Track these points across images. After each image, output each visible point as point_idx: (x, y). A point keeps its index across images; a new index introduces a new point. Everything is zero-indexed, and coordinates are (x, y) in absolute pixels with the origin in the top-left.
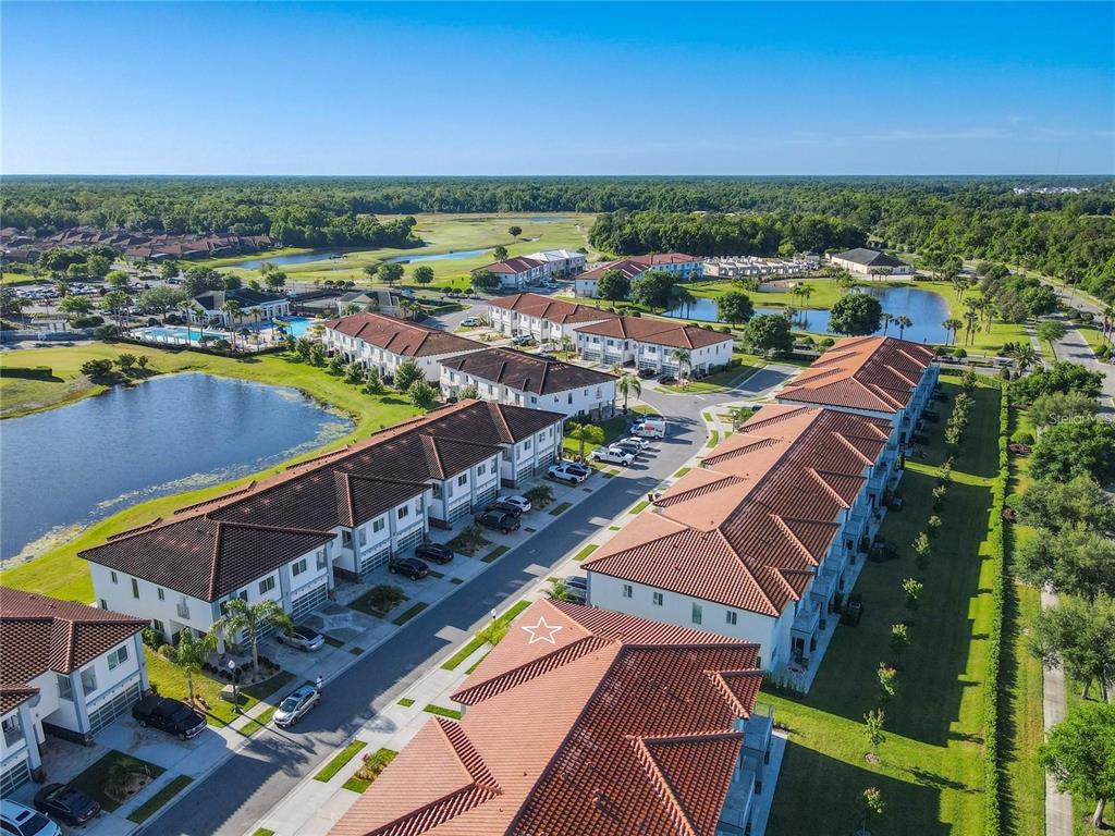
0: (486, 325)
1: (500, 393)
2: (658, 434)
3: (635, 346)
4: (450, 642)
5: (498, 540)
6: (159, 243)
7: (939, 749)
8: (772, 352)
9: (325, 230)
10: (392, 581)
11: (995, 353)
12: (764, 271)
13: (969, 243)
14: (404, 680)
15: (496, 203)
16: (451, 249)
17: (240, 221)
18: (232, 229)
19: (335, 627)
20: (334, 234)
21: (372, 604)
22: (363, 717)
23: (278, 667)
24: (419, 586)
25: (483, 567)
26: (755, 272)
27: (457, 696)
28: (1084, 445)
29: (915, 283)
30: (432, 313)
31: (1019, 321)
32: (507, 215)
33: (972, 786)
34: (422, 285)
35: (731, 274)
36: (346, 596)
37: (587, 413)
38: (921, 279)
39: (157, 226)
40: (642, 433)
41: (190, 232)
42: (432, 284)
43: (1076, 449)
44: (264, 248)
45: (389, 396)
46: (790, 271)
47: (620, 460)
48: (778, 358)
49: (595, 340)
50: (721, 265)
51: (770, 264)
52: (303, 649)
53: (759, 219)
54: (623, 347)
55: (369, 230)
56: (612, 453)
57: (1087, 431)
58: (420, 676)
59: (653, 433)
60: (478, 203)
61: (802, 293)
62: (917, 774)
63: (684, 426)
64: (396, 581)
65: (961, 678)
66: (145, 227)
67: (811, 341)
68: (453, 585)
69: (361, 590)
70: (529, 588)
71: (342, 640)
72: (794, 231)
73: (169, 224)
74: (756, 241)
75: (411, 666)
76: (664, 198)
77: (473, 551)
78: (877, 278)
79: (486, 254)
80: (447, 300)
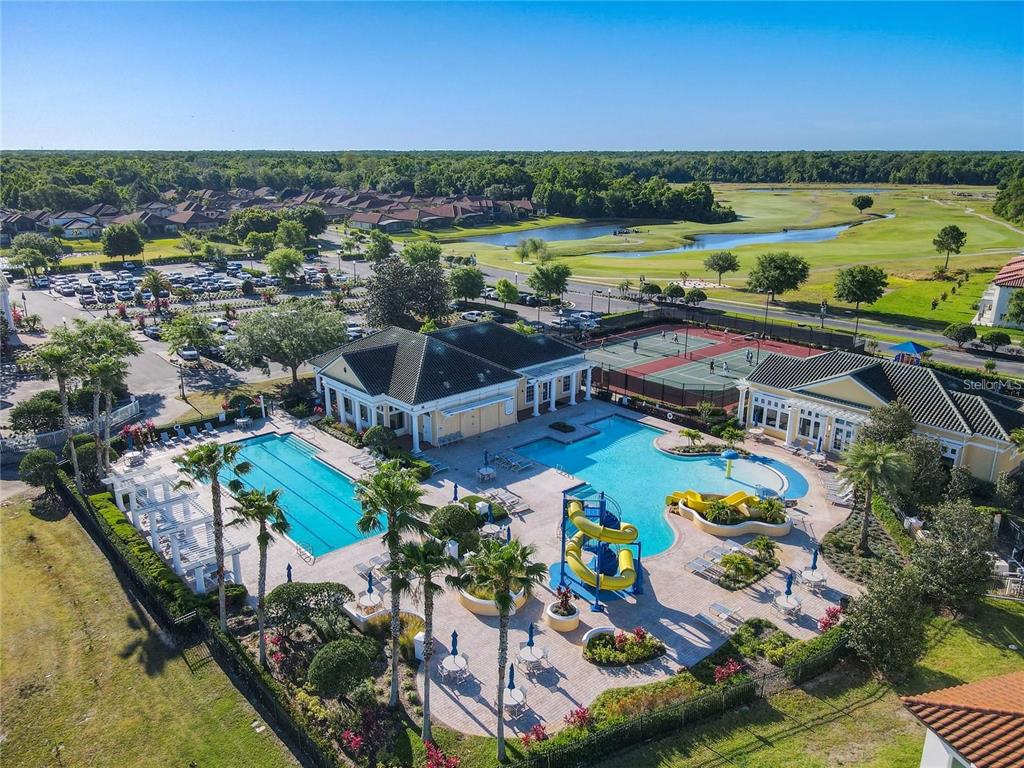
6: (401, 207)
9: (602, 194)
17: (498, 182)
18: (488, 191)
20: (613, 199)
39: (407, 187)
41: (441, 195)
44: (524, 216)
55: (662, 195)
66: (396, 189)
73: (420, 185)
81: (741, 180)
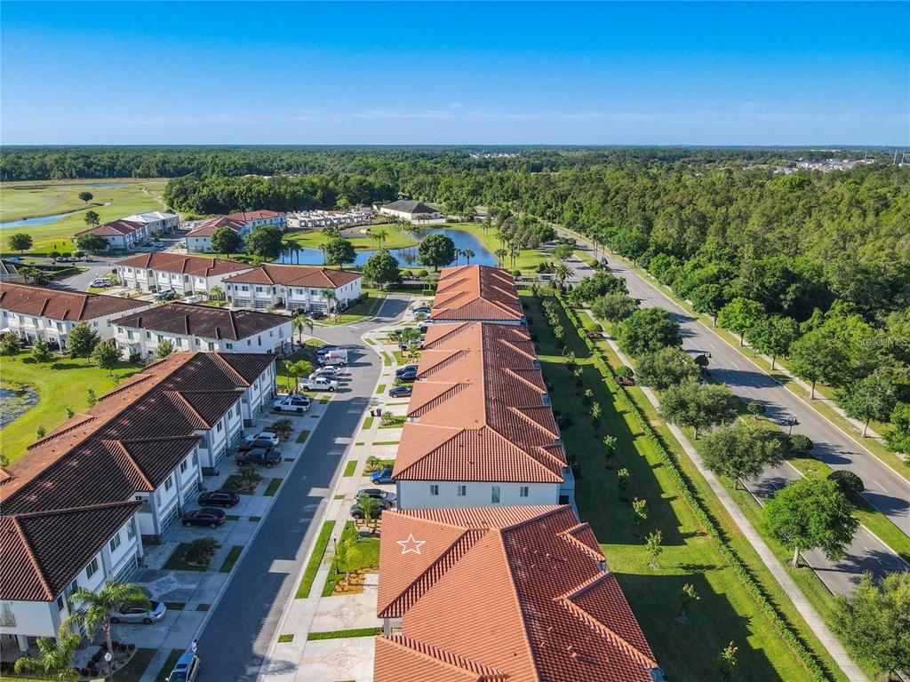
0: (118, 284)
1: (191, 343)
2: (343, 361)
3: (282, 291)
4: (288, 574)
5: (269, 474)
7: (683, 547)
8: (385, 285)
10: (192, 535)
11: (534, 271)
12: (335, 222)
13: (468, 194)
14: (269, 620)
15: (47, 171)
16: (23, 215)
19: (165, 592)
21: (187, 560)
22: (254, 665)
23: (132, 647)
24: (222, 532)
25: (268, 502)
26: (329, 223)
27: (383, 613)
28: (656, 326)
29: (449, 224)
30: (52, 278)
31: (536, 247)
32: (62, 182)
33: (719, 565)
34: (20, 252)
35: (310, 225)
36: (157, 561)
37: (273, 351)
38: (451, 221)
40: (331, 361)
42: (31, 250)
43: (651, 329)
45: (58, 362)
46: (355, 220)
47: (327, 387)
48: (392, 289)
49: (244, 289)
50: (300, 218)
51: (338, 216)
52: (148, 622)
53: (315, 180)
54: (272, 292)
56: (319, 382)
57: (654, 316)
58: (281, 612)
59: (338, 361)
60: (28, 171)
61: (379, 237)
62: (683, 568)
63: (355, 351)
64: (196, 533)
65: (663, 496)
67: (411, 274)
68: (253, 524)
69: (168, 550)
70: (324, 509)
71: (180, 601)
72: (347, 189)
74: (317, 198)
75: (267, 605)
76: (215, 164)
77: (252, 489)
78: (422, 222)
79: (64, 219)
80: (58, 264)
81: (11, 179)
